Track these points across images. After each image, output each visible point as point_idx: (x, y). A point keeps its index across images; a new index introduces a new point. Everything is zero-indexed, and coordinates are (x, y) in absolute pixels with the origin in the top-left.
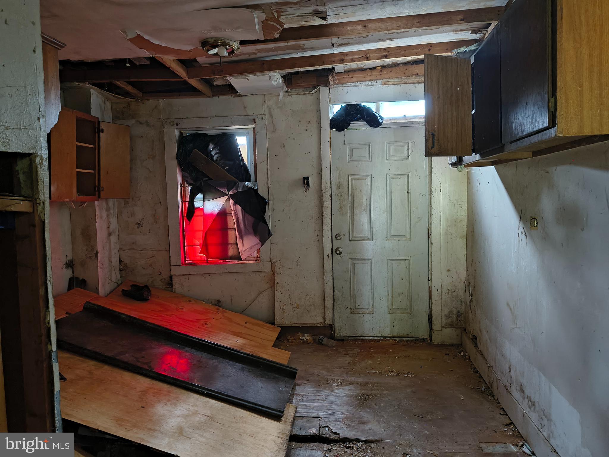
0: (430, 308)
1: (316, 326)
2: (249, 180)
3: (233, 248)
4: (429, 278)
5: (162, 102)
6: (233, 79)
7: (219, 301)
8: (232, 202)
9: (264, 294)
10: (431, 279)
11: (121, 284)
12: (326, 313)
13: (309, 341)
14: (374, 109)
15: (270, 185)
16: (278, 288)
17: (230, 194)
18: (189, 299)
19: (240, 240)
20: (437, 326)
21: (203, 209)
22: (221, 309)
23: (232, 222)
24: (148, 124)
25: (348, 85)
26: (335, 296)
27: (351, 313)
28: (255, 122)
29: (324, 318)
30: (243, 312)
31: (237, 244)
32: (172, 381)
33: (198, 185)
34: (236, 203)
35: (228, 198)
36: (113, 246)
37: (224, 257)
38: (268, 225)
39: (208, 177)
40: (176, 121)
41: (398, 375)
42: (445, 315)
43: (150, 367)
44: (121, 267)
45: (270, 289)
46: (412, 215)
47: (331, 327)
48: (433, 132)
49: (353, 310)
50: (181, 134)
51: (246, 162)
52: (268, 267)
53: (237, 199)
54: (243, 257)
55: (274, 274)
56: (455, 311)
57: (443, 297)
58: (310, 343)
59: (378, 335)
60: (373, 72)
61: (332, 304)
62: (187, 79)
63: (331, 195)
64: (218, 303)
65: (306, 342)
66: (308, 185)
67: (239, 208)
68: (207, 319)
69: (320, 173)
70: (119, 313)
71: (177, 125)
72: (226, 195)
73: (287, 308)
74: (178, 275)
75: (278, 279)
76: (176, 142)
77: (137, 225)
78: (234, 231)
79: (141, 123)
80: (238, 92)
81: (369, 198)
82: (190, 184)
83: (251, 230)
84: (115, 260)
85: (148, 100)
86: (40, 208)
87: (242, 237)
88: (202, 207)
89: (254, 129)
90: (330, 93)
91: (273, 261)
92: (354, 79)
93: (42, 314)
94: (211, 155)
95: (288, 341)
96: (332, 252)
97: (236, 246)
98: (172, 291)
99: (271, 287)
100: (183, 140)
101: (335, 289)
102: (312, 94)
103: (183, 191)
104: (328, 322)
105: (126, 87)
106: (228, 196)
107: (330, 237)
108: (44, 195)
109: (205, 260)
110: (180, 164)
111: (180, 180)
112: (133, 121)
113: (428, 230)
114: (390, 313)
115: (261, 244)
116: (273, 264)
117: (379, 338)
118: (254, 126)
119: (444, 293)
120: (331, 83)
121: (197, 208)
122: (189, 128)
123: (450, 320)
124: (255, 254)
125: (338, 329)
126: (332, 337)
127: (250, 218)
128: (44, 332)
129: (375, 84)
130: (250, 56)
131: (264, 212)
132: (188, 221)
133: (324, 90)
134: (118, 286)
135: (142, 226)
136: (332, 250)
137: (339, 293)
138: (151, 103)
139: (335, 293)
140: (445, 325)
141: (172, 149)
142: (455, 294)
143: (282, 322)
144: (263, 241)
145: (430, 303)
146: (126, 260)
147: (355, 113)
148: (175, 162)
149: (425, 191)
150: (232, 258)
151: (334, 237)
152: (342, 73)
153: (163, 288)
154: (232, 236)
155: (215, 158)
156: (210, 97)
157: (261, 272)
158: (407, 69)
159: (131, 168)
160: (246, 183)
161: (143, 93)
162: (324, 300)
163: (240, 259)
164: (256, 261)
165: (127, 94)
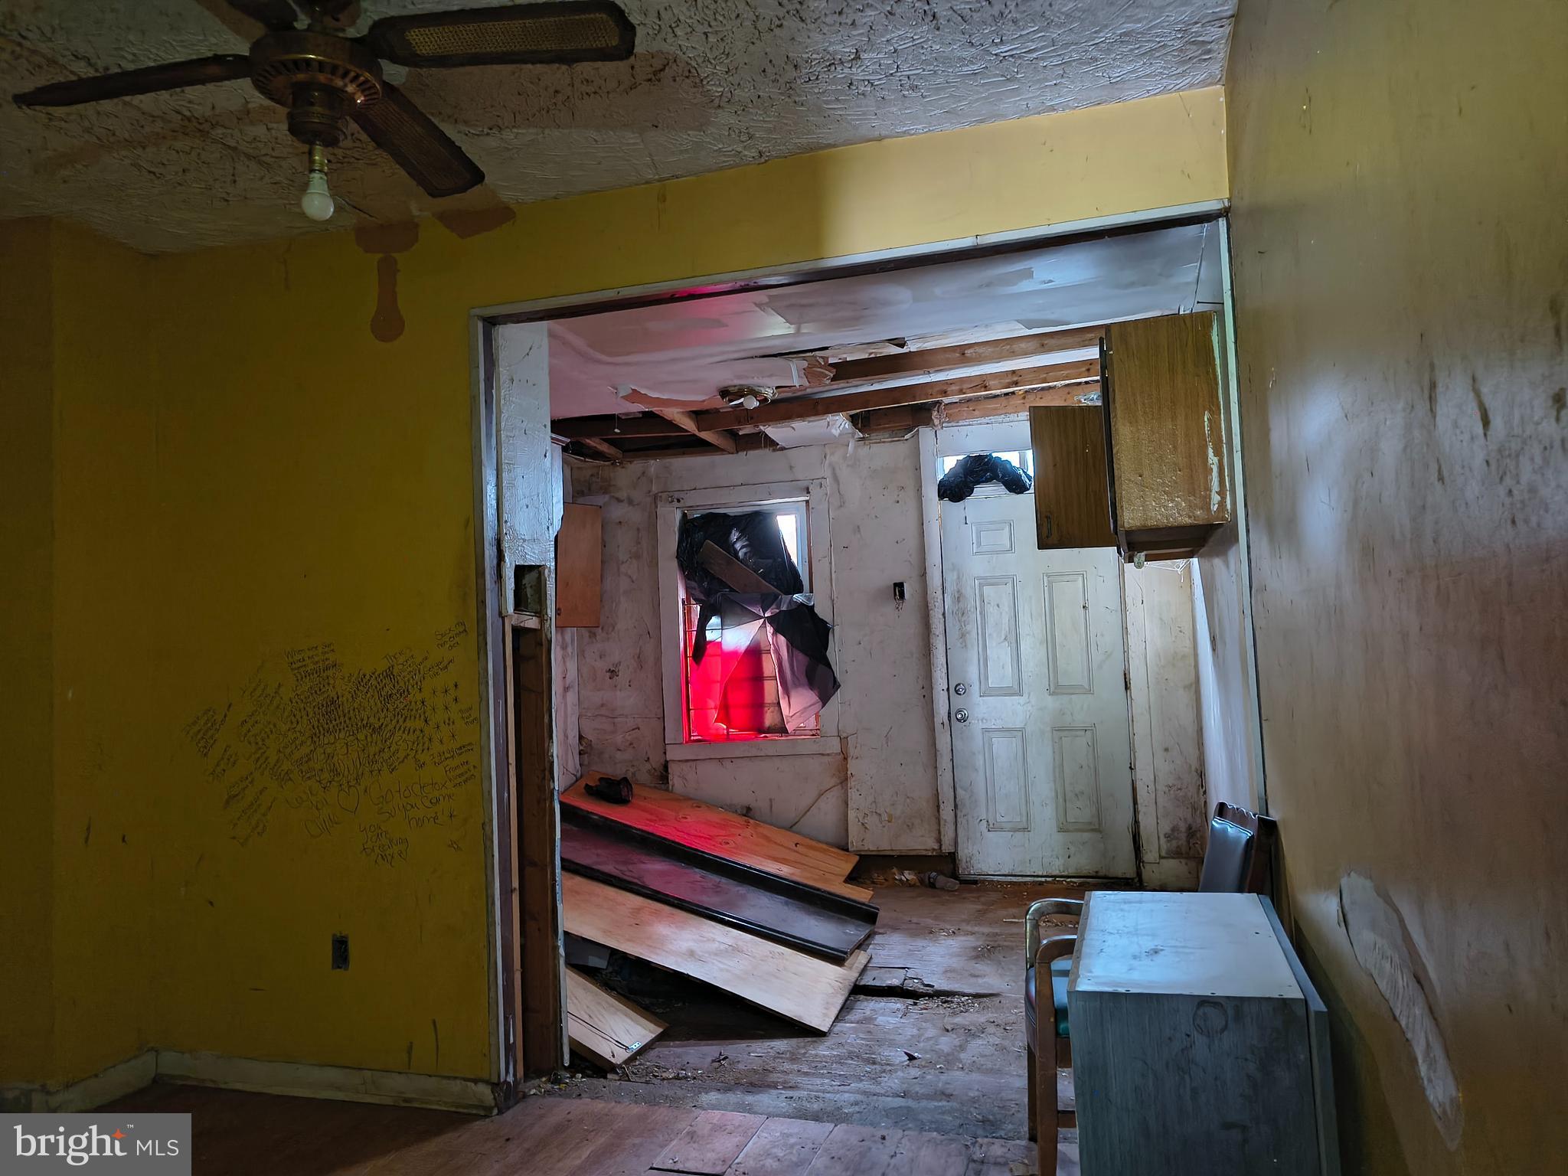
0: (1136, 822)
1: (926, 856)
2: (800, 590)
3: (772, 712)
4: (1131, 764)
5: (654, 465)
6: (770, 428)
7: (749, 809)
8: (770, 629)
9: (829, 795)
10: (1135, 766)
11: (581, 776)
12: (942, 830)
13: (913, 883)
14: (1016, 463)
15: (835, 599)
16: (853, 784)
17: (766, 615)
18: (697, 803)
19: (784, 698)
20: (1150, 855)
21: (720, 644)
22: (752, 821)
23: (770, 666)
24: (630, 502)
25: (967, 423)
26: (957, 800)
27: (989, 831)
28: (808, 492)
29: (939, 841)
30: (790, 828)
31: (779, 703)
32: (676, 902)
33: (712, 601)
34: (776, 631)
35: (764, 623)
36: (569, 709)
37: (759, 729)
38: (832, 670)
39: (729, 587)
40: (676, 495)
41: (1058, 925)
42: (1165, 835)
43: (643, 882)
44: (581, 748)
45: (839, 786)
46: (1094, 647)
47: (952, 857)
48: (1048, 514)
49: (991, 826)
50: (684, 515)
51: (794, 559)
52: (834, 746)
53: (779, 624)
54: (790, 727)
55: (845, 759)
56: (1183, 827)
57: (1160, 800)
58: (911, 886)
59: (1040, 874)
60: (1010, 399)
61: (952, 813)
62: (697, 433)
63: (944, 614)
64: (747, 812)
65: (908, 885)
66: (902, 595)
67: (782, 639)
68: (729, 836)
69: (923, 575)
70: (588, 812)
71: (679, 501)
72: (761, 618)
73: (872, 821)
74: (679, 761)
75: (853, 766)
76: (676, 529)
77: (608, 674)
78: (774, 682)
79: (619, 500)
80: (778, 444)
81: (1013, 618)
82: (698, 601)
83: (804, 680)
84: (573, 735)
85: (631, 462)
86: (547, 625)
87: (787, 692)
88: (719, 640)
89: (807, 502)
90: (936, 436)
91: (845, 735)
92: (976, 412)
93: (546, 745)
94: (735, 550)
95: (873, 883)
96: (949, 717)
97: (777, 708)
98: (667, 790)
99: (841, 783)
100: (688, 527)
101: (957, 786)
102: (907, 440)
103: (688, 613)
104: (947, 848)
105: (598, 447)
106: (763, 620)
107: (945, 690)
108: (551, 612)
109: (724, 734)
110: (682, 567)
111: (682, 594)
112: (607, 497)
113: (1125, 674)
114: (1061, 830)
115: (821, 703)
116: (843, 740)
117: (1043, 879)
118: (807, 498)
119: (1160, 794)
120: (936, 422)
121: (710, 642)
122: (698, 506)
123: (1174, 843)
124: (811, 723)
125: (965, 861)
126: (954, 875)
127: (800, 656)
128: (547, 765)
129: (1016, 419)
130: (794, 393)
131: (826, 647)
132: (695, 665)
133: (925, 433)
134: (577, 781)
135: (618, 676)
136: (949, 713)
137: (964, 792)
138: (636, 466)
139: (957, 793)
140: (1167, 853)
141: (669, 541)
142: (1181, 793)
143: (862, 848)
144: (824, 699)
145: (1136, 811)
146: (590, 735)
147: (980, 471)
148: (674, 564)
149: (1114, 603)
150: (769, 730)
151: (952, 690)
152: (956, 405)
153: (653, 785)
154: (771, 689)
155: (741, 554)
156: (733, 453)
157: (823, 755)
158: (1069, 393)
159: (602, 576)
160: (794, 596)
161: (624, 451)
162: (938, 807)
163: (783, 730)
164: (813, 735)
165: (597, 455)
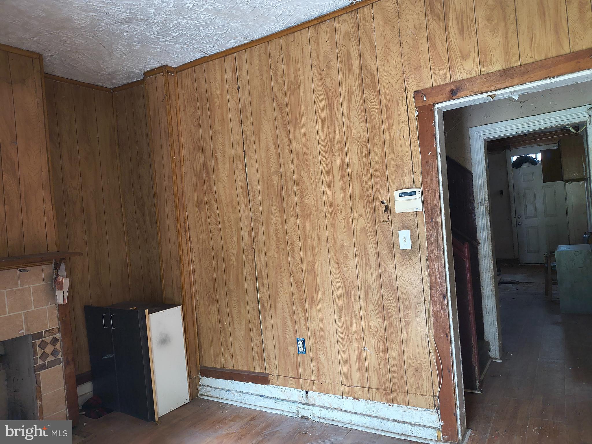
4: (568, 234)
12: (515, 253)
14: (534, 157)
25: (520, 148)
29: (514, 256)
46: (557, 204)
47: (518, 259)
49: (529, 251)
61: (518, 249)
63: (514, 198)
66: (502, 194)
69: (508, 188)
90: (511, 152)
92: (522, 145)
102: (502, 153)
107: (515, 217)
113: (566, 211)
120: (511, 148)
125: (521, 260)
133: (507, 151)
136: (516, 223)
139: (519, 243)
147: (524, 160)
149: (563, 193)
151: (517, 217)
162: (514, 247)
